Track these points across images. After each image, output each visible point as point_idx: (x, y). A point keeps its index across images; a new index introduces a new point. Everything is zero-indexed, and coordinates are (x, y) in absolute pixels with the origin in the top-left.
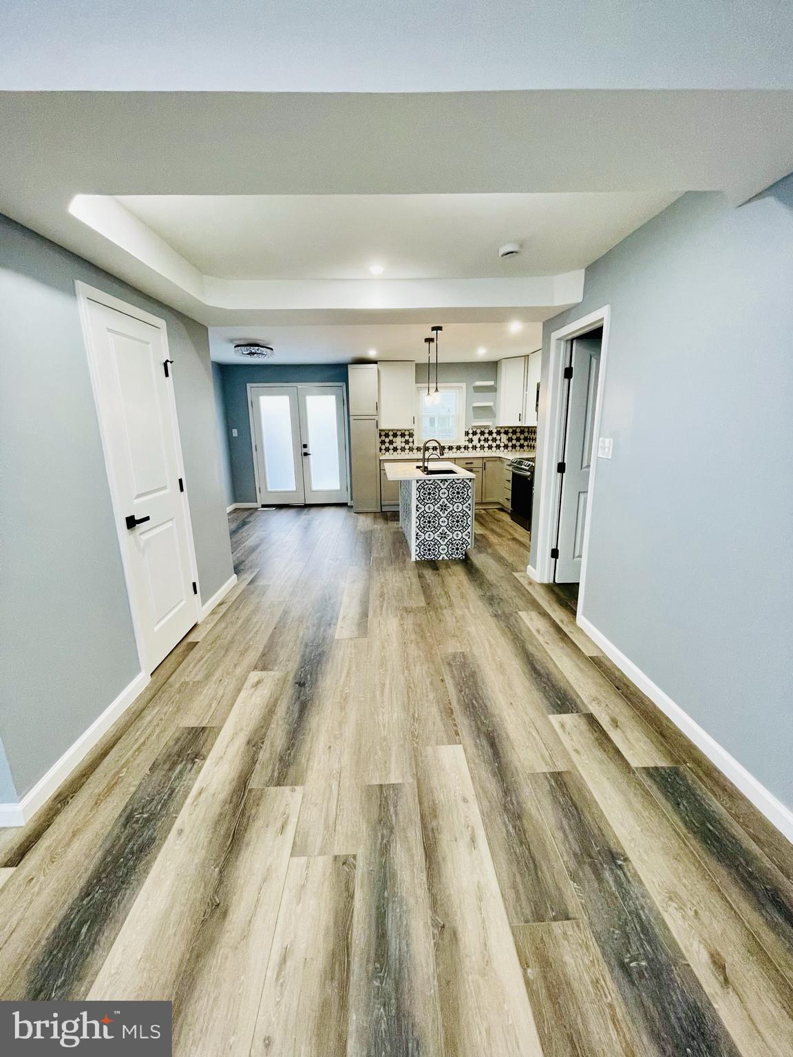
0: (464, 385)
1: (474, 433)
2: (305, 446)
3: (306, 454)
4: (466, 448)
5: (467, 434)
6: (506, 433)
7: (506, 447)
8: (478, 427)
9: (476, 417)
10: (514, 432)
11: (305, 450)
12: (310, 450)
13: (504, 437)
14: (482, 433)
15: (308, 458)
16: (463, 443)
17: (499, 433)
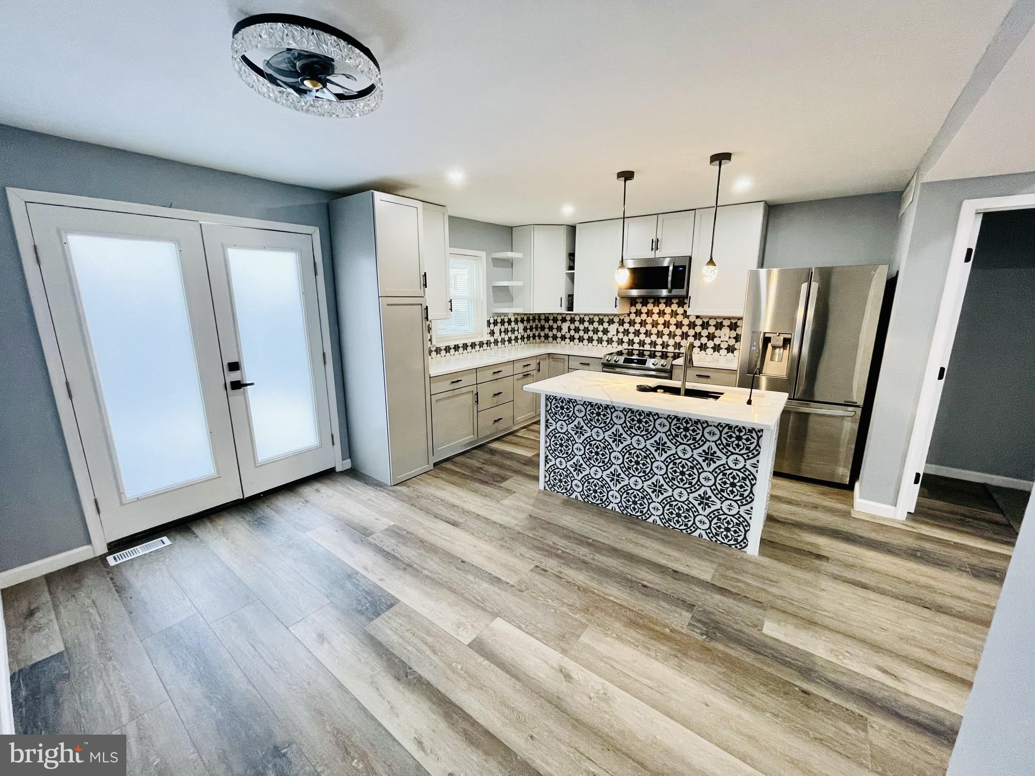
0: (483, 254)
1: (495, 323)
2: (234, 366)
3: (237, 385)
4: (488, 343)
5: (489, 323)
6: (522, 321)
7: (523, 338)
8: (499, 315)
9: (497, 300)
10: (528, 320)
11: (234, 376)
12: (248, 374)
13: (521, 326)
14: (503, 322)
15: (244, 394)
16: (486, 337)
17: (516, 321)
